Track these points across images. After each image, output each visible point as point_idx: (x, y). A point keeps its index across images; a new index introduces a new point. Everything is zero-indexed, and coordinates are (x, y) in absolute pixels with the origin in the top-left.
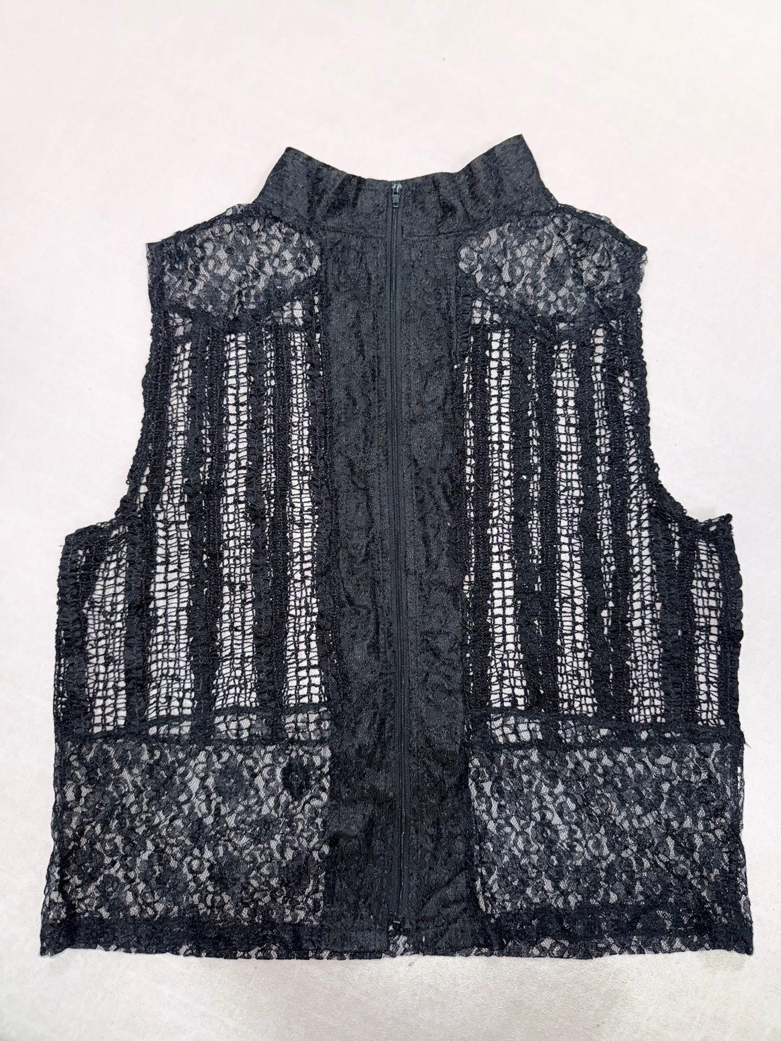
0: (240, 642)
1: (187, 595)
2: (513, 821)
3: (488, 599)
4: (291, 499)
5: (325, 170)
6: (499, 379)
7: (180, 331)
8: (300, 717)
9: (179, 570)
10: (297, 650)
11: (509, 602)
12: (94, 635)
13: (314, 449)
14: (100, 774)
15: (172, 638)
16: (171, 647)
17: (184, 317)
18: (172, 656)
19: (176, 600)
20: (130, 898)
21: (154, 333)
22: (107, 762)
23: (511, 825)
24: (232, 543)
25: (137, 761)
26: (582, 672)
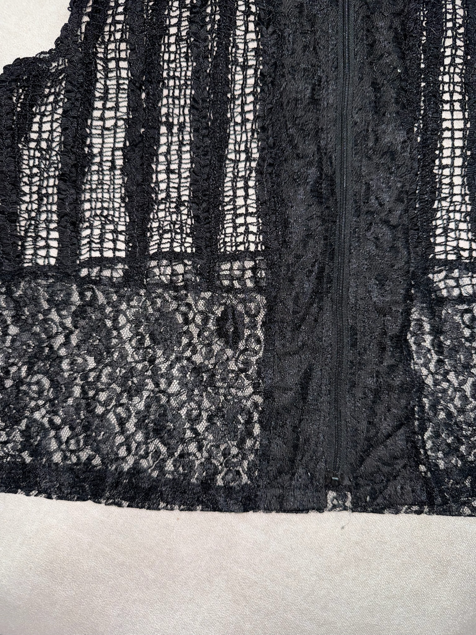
0: (176, 186)
1: (123, 135)
2: (451, 376)
3: (436, 149)
4: (234, 40)
8: (236, 265)
9: (116, 108)
10: (235, 196)
11: (458, 152)
12: (28, 172)
14: (28, 313)
15: (107, 178)
16: (106, 187)
18: (106, 196)
19: (112, 140)
20: (54, 445)
22: (35, 300)
23: (448, 381)
24: (171, 83)
25: (67, 303)
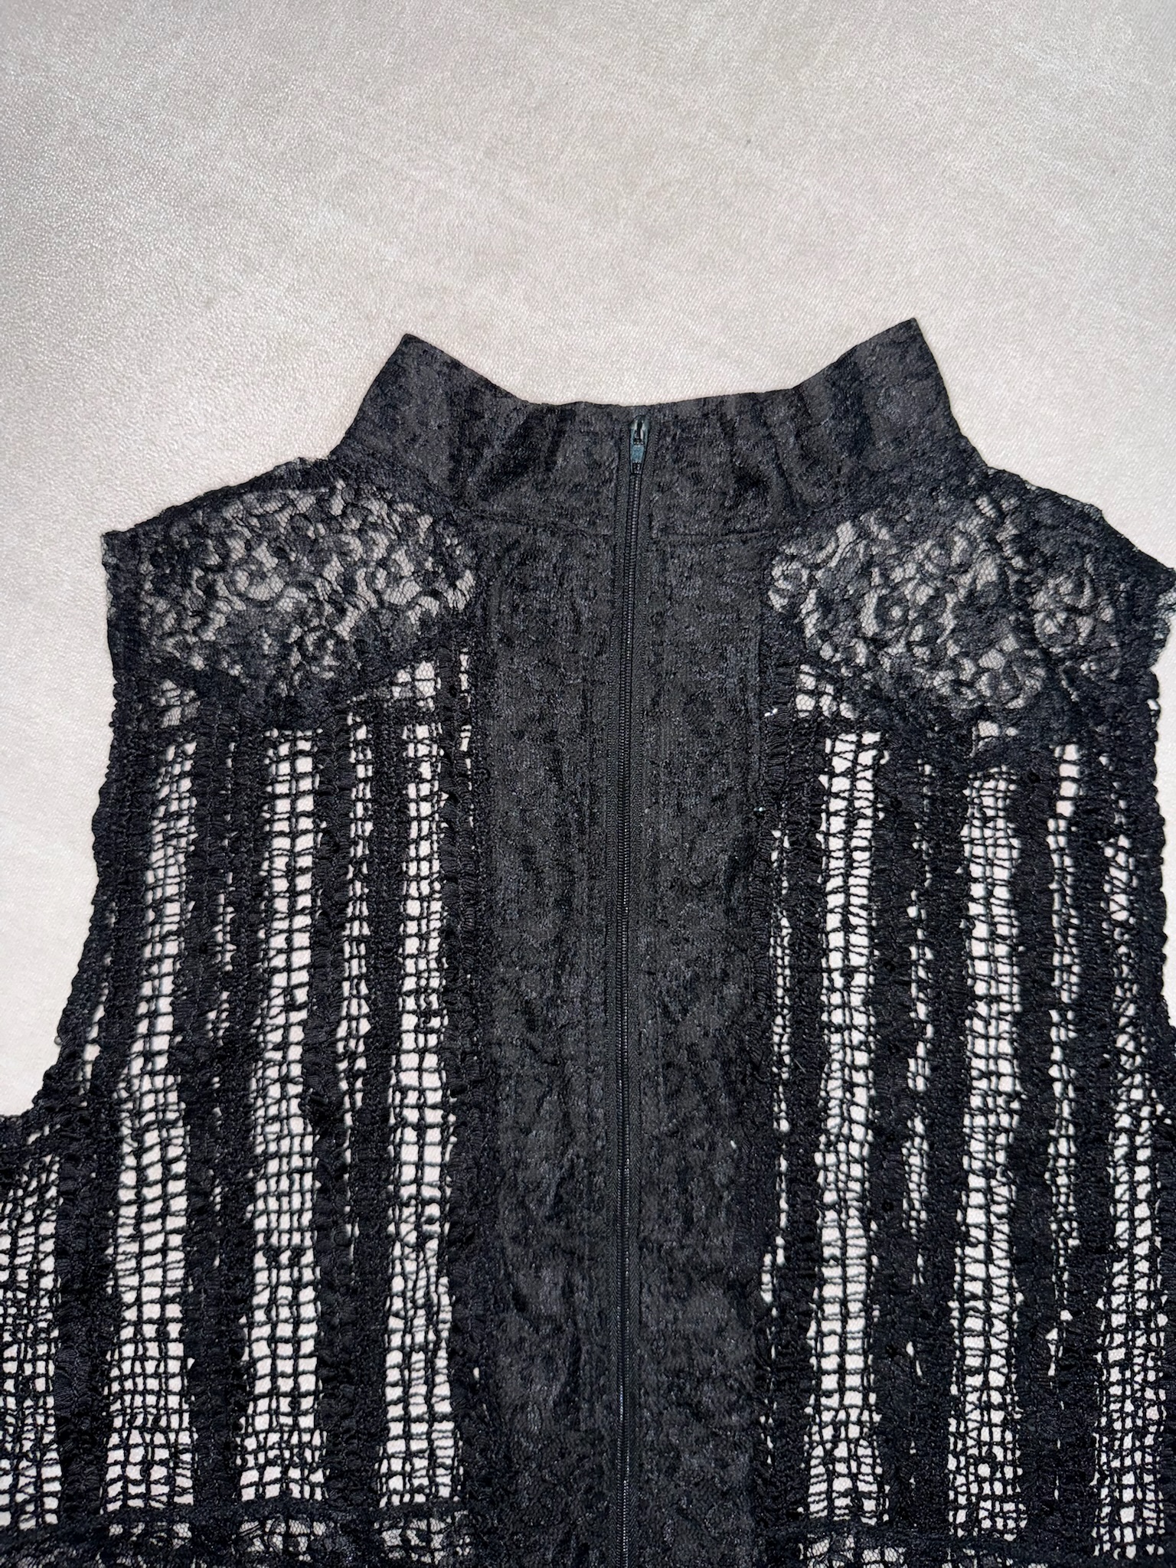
1: (180, 1267)
3: (812, 1301)
4: (399, 1078)
5: (488, 396)
6: (847, 834)
7: (173, 718)
11: (855, 1307)
13: (450, 974)
15: (152, 1348)
16: (150, 1367)
17: (184, 686)
18: (153, 1384)
21: (119, 722)
24: (273, 1166)
26: (998, 1451)
